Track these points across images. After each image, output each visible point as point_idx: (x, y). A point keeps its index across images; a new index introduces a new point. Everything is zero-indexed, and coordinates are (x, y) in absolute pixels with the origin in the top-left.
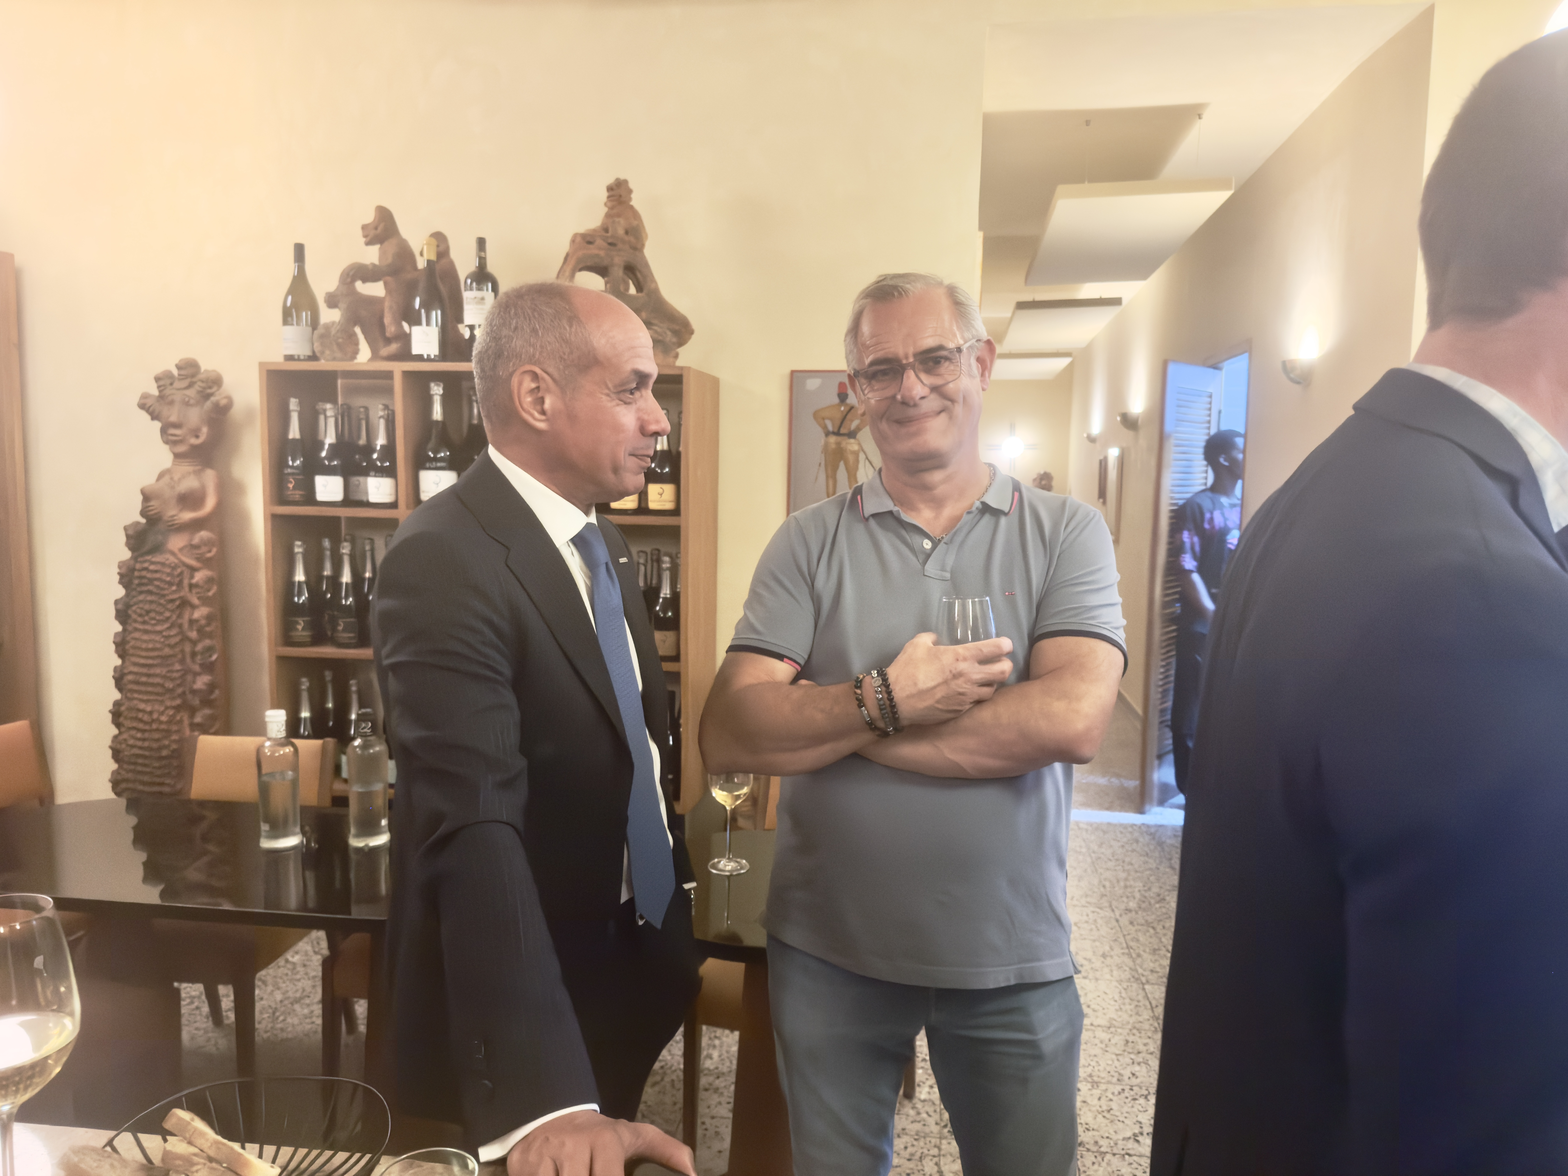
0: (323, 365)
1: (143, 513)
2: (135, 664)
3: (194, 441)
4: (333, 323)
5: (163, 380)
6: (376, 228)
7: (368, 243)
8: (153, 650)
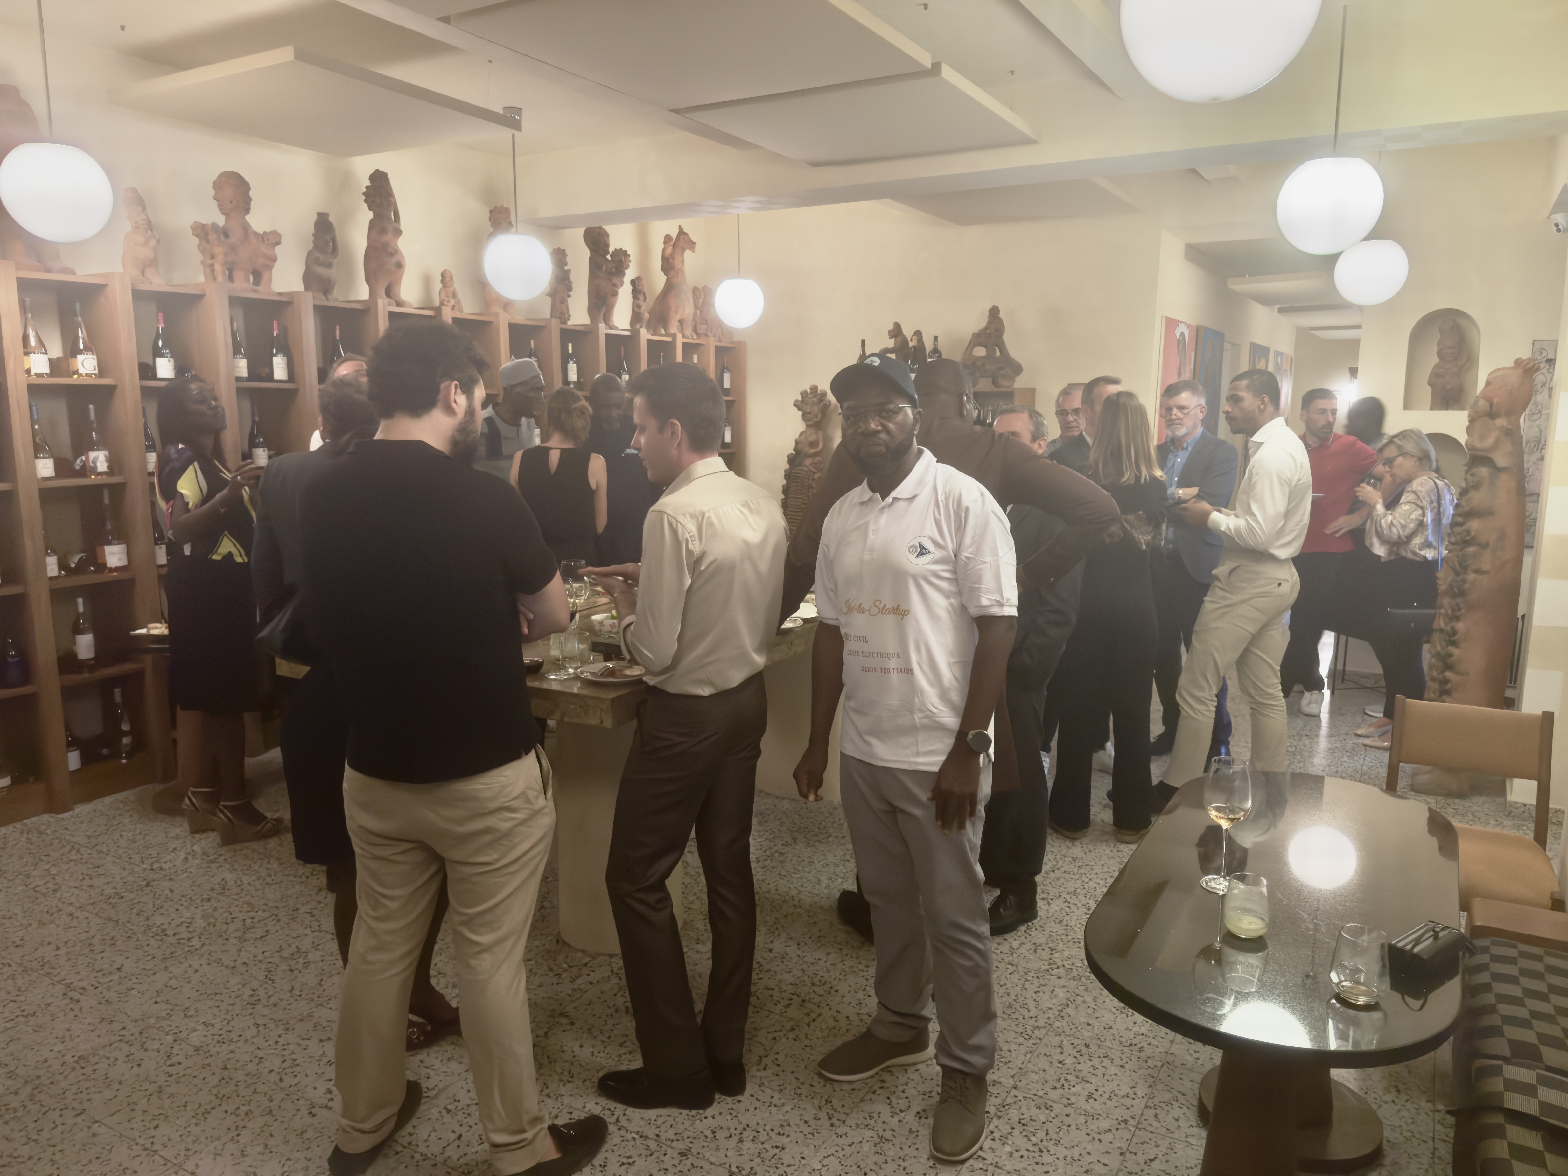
1: (795, 450)
3: (816, 420)
5: (804, 394)
6: (894, 332)
7: (890, 338)
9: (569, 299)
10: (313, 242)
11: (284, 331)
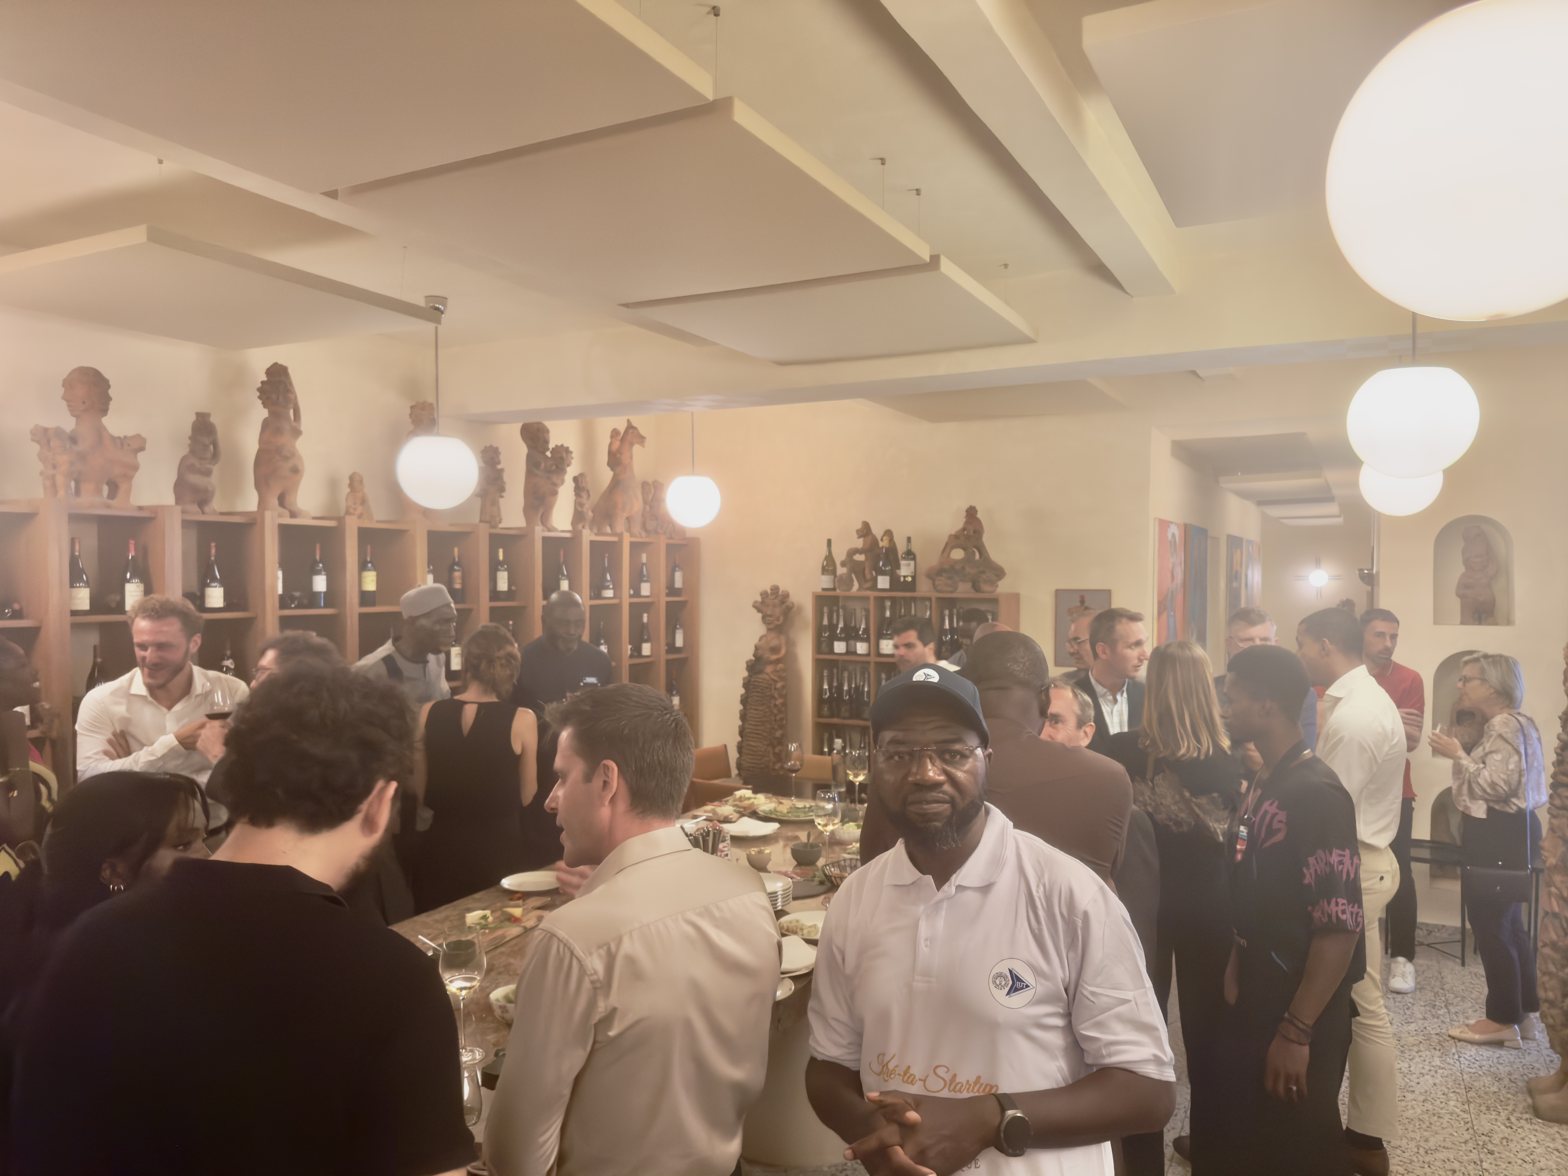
0: (838, 592)
1: (754, 655)
2: (750, 724)
3: (776, 623)
4: (844, 574)
5: (764, 594)
6: (863, 532)
7: (859, 537)
8: (760, 718)
9: (501, 500)
10: (190, 445)
11: (144, 552)
